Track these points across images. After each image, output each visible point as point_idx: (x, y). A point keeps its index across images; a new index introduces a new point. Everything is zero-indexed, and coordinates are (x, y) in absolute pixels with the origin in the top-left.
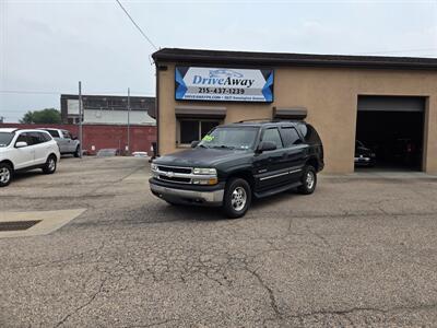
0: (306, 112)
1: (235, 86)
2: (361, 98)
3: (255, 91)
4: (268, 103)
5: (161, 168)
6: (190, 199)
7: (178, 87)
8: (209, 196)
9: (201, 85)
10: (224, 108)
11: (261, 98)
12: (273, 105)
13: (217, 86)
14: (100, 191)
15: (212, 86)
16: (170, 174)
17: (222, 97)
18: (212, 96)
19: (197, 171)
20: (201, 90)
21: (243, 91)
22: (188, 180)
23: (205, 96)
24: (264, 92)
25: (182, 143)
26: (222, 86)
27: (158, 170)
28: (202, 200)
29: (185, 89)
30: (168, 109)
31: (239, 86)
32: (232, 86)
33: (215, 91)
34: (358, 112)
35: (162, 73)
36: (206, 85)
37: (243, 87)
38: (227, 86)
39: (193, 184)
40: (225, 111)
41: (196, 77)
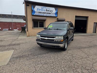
0: (65, 19)
1: (48, 12)
2: (76, 16)
4: (56, 17)
5: (41, 36)
6: (54, 46)
7: (33, 11)
9: (39, 11)
11: (54, 15)
13: (43, 11)
16: (46, 38)
17: (45, 15)
18: (42, 14)
20: (39, 12)
21: (50, 13)
23: (40, 14)
24: (55, 14)
26: (45, 12)
27: (40, 37)
29: (35, 12)
31: (49, 12)
32: (47, 12)
33: (43, 13)
34: (75, 20)
35: (27, 7)
36: (40, 11)
38: (46, 12)
39: (55, 42)
40: (46, 19)
41: (38, 9)
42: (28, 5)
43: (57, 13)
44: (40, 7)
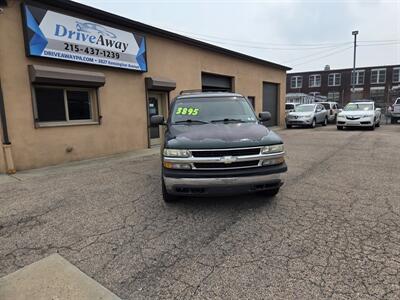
0: (175, 84)
2: (204, 75)
3: (129, 58)
10: (100, 74)
12: (146, 75)
16: (228, 159)
17: (96, 60)
18: (83, 57)
20: (67, 46)
21: (118, 56)
22: (256, 162)
23: (73, 56)
24: (138, 59)
26: (94, 46)
29: (44, 43)
31: (114, 49)
32: (105, 48)
33: (87, 51)
37: (118, 50)
40: (104, 78)
41: (58, 26)
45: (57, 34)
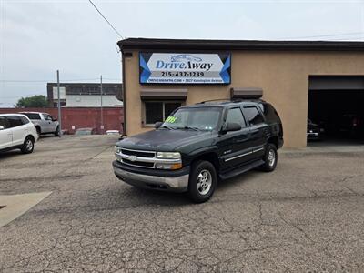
0: (262, 92)
1: (195, 70)
2: (312, 78)
3: (213, 74)
4: (226, 85)
5: (124, 152)
6: (154, 185)
7: (143, 72)
8: (174, 182)
9: (164, 69)
10: (185, 90)
11: (220, 80)
12: (230, 86)
13: (178, 69)
14: (69, 172)
15: (173, 70)
16: (133, 158)
17: (183, 80)
18: (174, 80)
19: (160, 155)
20: (164, 74)
21: (202, 74)
22: (151, 164)
23: (167, 80)
24: (222, 74)
25: (147, 123)
26: (183, 70)
27: (121, 154)
28: (166, 186)
29: (149, 73)
30: (134, 92)
31: (199, 70)
32: (192, 70)
33: (177, 75)
34: (310, 91)
35: (128, 59)
36: (168, 69)
38: (188, 70)
39: (156, 169)
40: (187, 93)
41: (158, 62)
42: (130, 55)
43: (229, 70)
44: (166, 57)
45: (157, 67)
